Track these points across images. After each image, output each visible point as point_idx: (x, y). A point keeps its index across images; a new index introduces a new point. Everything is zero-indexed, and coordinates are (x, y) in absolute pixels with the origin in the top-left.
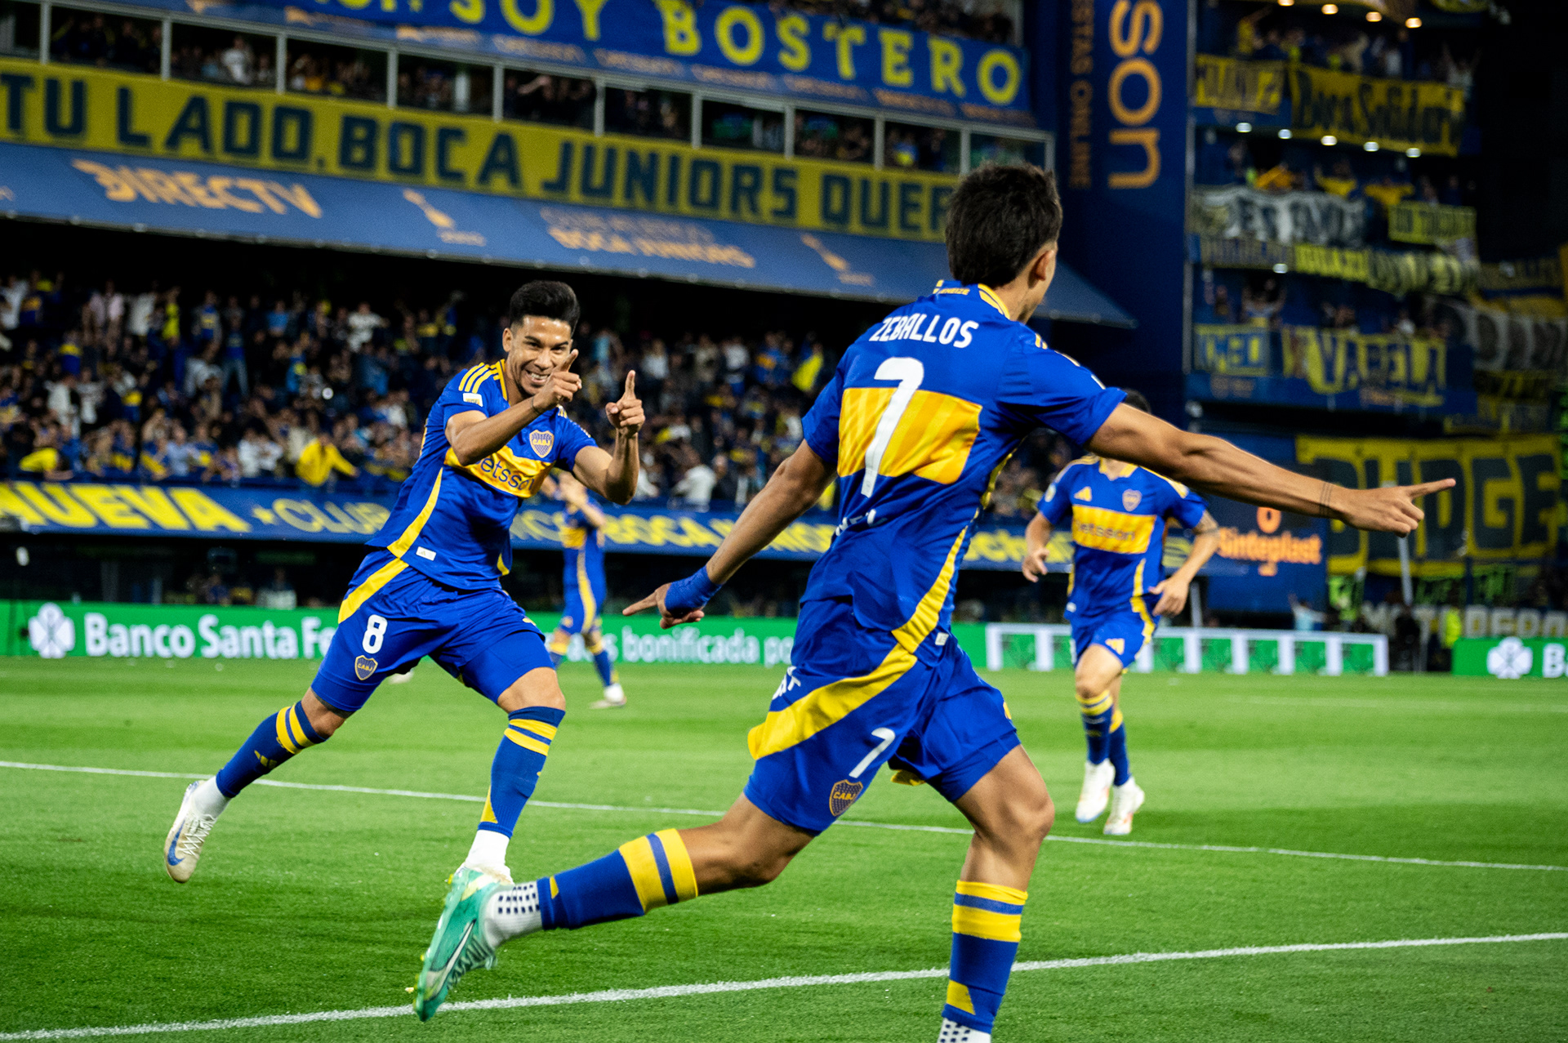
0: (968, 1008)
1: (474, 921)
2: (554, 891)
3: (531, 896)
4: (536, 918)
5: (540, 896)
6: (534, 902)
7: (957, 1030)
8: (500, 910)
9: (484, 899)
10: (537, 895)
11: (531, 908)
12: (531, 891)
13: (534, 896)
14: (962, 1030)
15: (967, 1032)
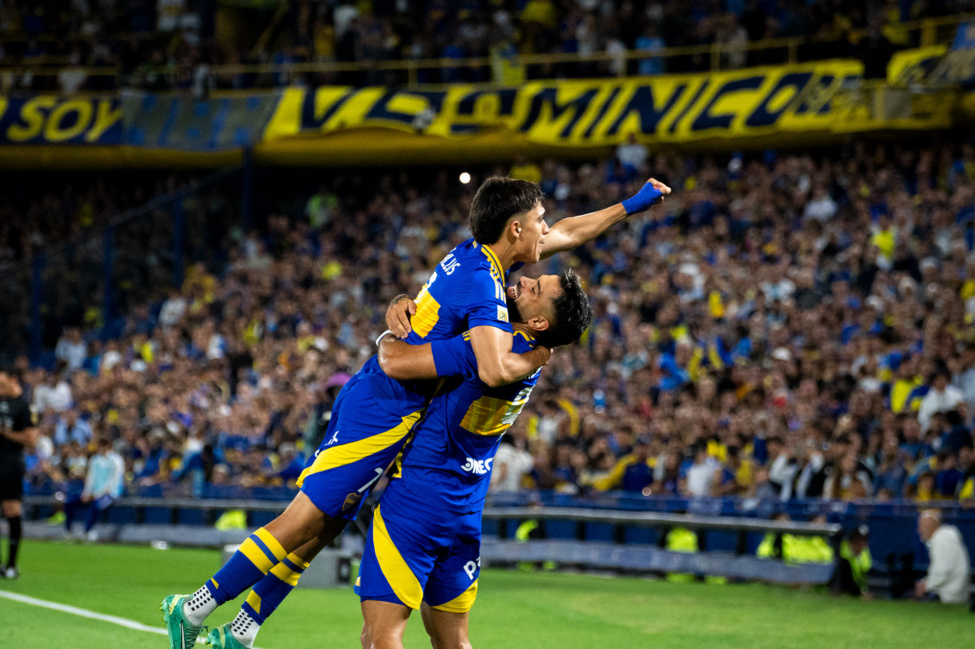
0: (257, 609)
1: (182, 621)
2: (216, 585)
3: (206, 593)
4: (213, 601)
5: (210, 591)
6: (209, 595)
7: (247, 617)
8: (193, 609)
9: (181, 611)
10: (208, 591)
11: (208, 599)
12: (204, 591)
13: (207, 591)
14: (250, 619)
15: (251, 621)
